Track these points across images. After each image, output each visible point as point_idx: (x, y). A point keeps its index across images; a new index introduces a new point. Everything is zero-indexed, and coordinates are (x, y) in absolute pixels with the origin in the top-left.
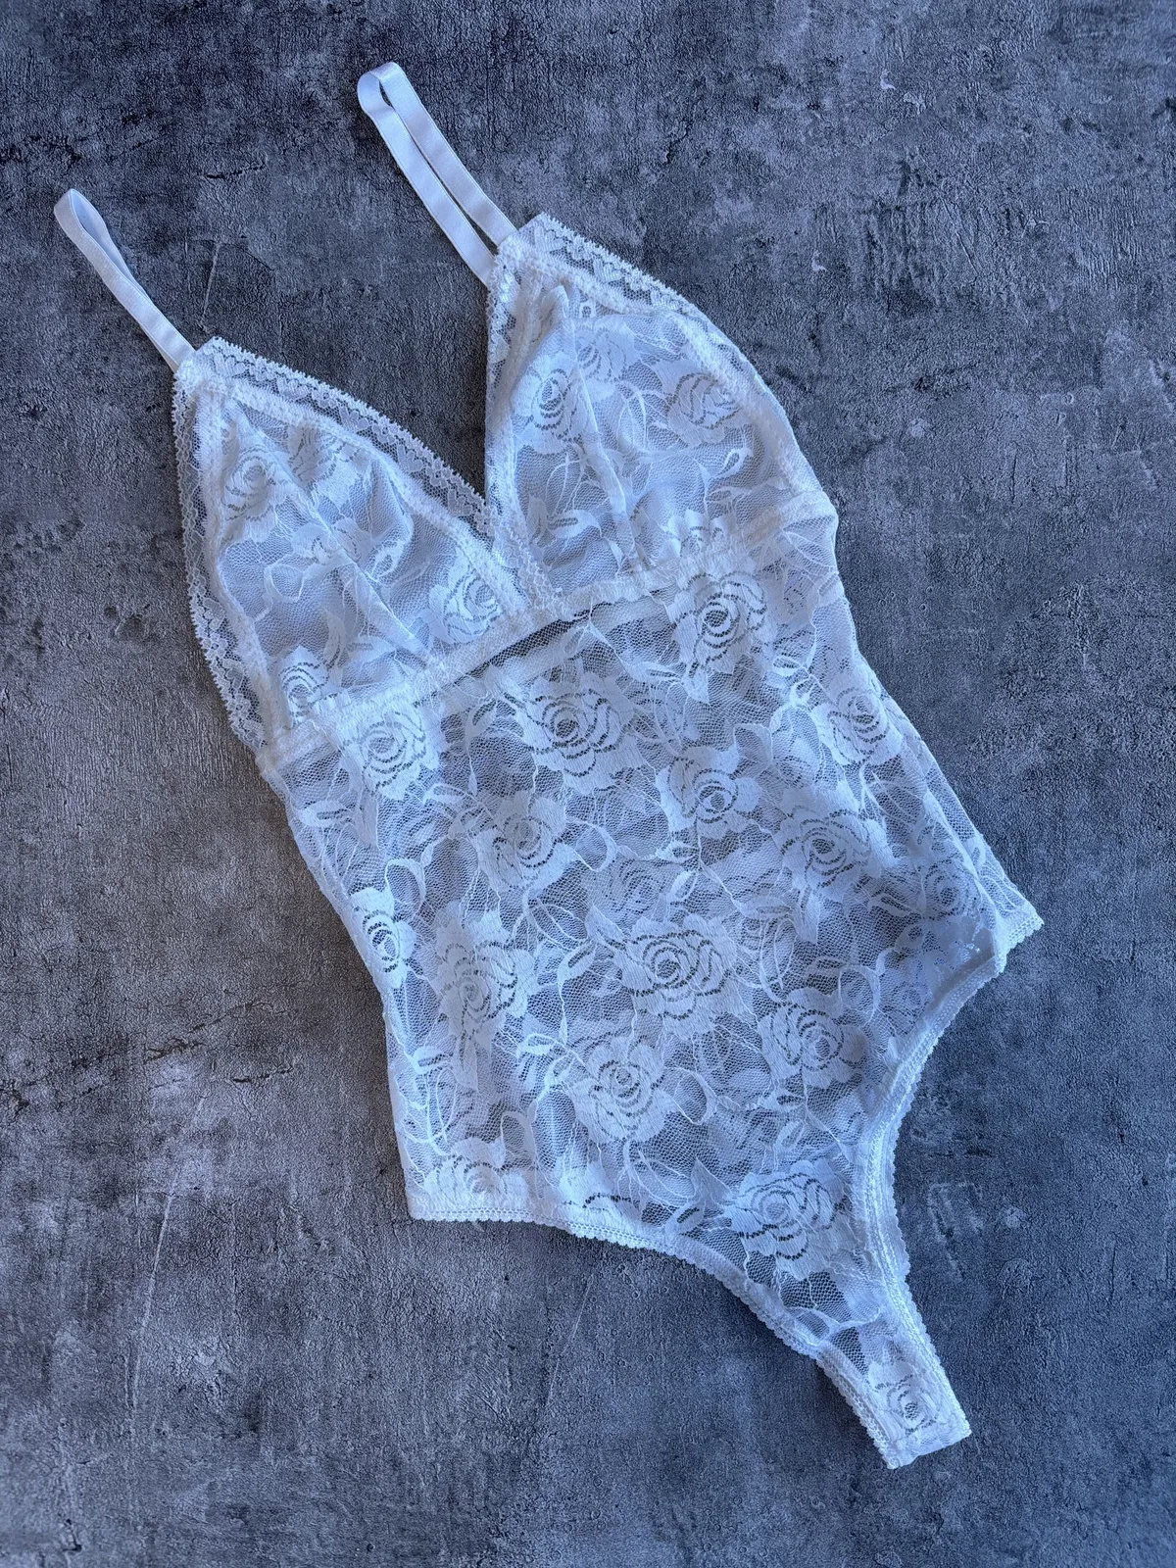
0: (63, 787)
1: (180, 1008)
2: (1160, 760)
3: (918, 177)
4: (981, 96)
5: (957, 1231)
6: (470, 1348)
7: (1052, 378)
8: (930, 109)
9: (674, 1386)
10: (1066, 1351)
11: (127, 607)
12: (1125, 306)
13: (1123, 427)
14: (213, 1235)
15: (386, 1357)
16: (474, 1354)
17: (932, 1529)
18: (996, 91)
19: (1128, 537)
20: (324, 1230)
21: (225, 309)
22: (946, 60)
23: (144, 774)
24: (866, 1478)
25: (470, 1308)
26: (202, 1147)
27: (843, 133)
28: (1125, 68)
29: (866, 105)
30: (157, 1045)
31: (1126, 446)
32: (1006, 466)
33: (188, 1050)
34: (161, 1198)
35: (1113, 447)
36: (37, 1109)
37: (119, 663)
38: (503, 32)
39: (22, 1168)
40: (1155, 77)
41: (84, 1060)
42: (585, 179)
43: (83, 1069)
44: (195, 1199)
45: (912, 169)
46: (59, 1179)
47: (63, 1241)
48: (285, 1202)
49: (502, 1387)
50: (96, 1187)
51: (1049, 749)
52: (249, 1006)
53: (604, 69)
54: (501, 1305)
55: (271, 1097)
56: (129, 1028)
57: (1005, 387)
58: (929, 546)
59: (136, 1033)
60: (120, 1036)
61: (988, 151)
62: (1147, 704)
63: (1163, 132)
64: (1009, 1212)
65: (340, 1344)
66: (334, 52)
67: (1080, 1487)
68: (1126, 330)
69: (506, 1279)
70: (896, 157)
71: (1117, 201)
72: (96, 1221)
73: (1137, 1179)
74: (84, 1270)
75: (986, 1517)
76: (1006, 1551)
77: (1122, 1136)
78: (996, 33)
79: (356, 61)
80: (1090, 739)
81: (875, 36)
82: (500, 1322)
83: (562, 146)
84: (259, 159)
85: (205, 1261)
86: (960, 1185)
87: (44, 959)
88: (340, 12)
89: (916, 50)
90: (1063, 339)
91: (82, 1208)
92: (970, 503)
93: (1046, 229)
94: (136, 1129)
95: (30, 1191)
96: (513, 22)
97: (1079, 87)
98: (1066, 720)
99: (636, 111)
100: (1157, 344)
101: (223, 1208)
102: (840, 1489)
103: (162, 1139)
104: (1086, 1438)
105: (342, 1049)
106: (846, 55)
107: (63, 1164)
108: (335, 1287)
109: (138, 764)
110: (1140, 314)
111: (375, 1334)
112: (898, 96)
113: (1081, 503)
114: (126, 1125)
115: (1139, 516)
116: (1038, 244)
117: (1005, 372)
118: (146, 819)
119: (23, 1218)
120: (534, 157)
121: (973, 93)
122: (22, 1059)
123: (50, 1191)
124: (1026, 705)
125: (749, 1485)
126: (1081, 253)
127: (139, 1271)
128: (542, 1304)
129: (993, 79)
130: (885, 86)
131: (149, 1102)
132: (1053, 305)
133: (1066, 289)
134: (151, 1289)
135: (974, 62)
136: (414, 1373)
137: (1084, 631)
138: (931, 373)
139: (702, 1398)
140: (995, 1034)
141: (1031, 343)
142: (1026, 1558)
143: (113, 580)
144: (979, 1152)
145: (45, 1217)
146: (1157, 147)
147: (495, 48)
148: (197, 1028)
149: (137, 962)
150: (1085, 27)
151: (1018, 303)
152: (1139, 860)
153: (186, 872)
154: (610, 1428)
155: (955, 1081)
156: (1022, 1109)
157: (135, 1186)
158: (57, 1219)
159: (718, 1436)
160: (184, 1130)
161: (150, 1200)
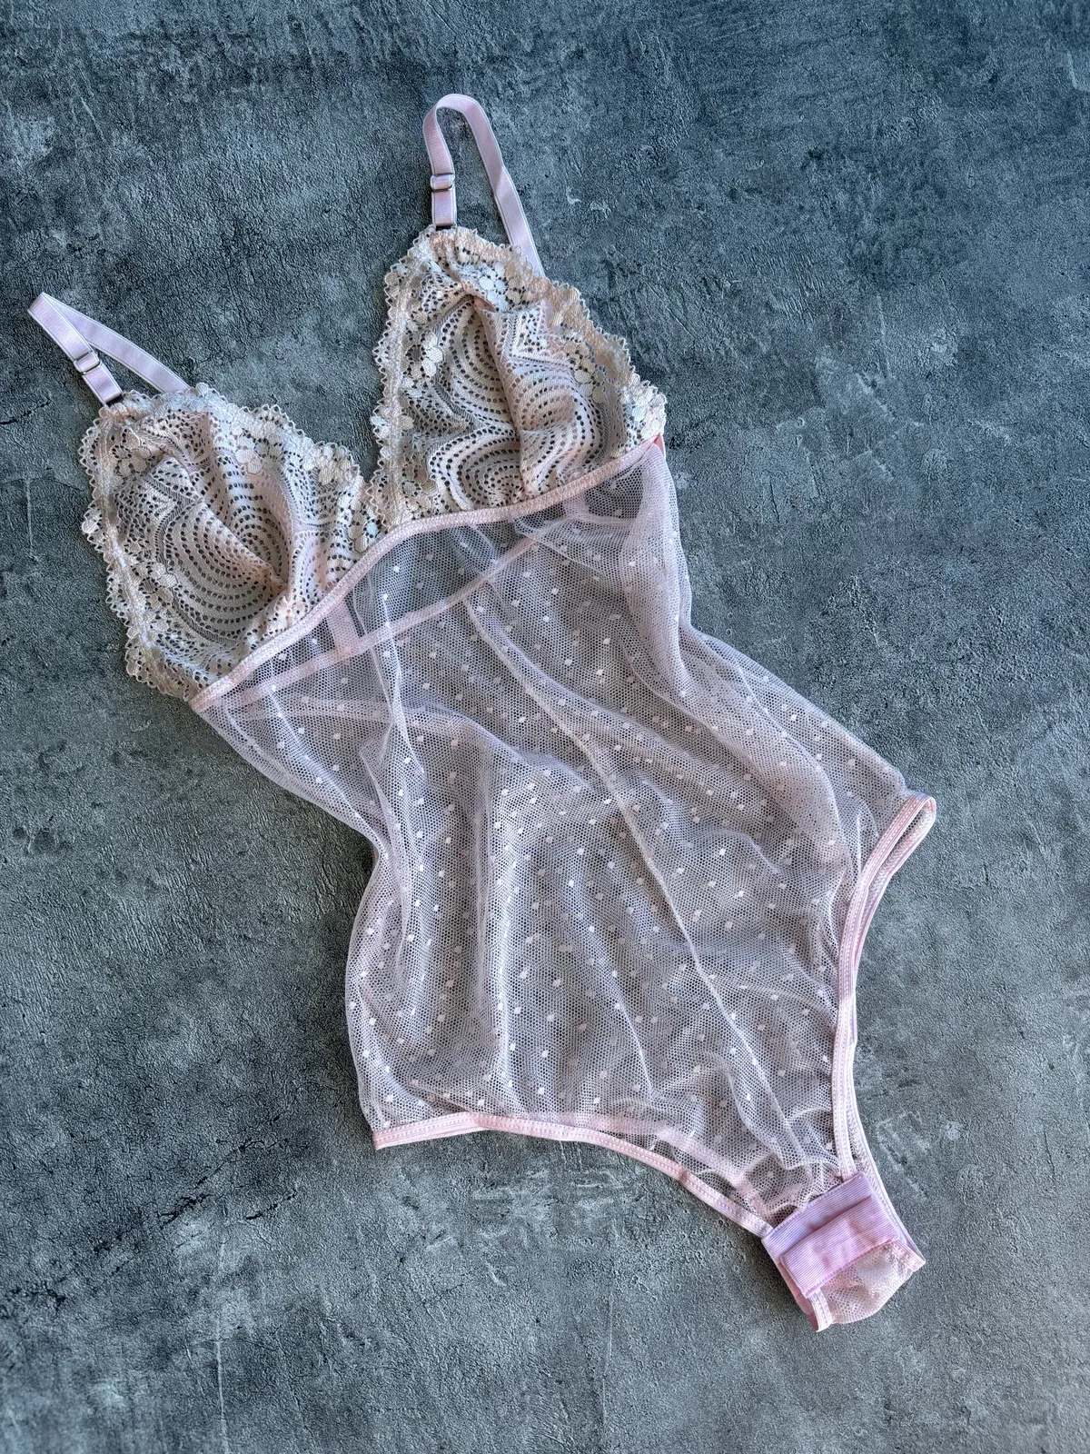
0: (18, 1002)
1: (181, 1169)
2: (962, 706)
3: (621, 269)
4: (654, 189)
5: (910, 1158)
6: (523, 1394)
7: (782, 409)
8: (614, 211)
9: (710, 1371)
10: (1030, 1232)
11: (33, 824)
12: (823, 334)
13: (851, 435)
14: (266, 1364)
15: (452, 1427)
16: (528, 1398)
17: (963, 1422)
18: (665, 182)
19: (883, 525)
20: (364, 1330)
21: (50, 536)
22: (617, 165)
23: (91, 970)
24: (895, 1396)
25: (513, 1358)
26: (233, 1289)
27: (548, 250)
28: (767, 134)
29: (560, 221)
30: (169, 1209)
31: (858, 449)
32: (765, 493)
33: (198, 1205)
34: (209, 1345)
35: (848, 453)
36: (74, 1300)
37: (40, 876)
38: (230, 233)
39: (76, 1357)
40: (794, 135)
41: (105, 1243)
42: (337, 342)
43: (106, 1252)
44: (240, 1337)
45: (615, 265)
46: (111, 1356)
47: (132, 1411)
48: (323, 1317)
49: (560, 1420)
50: (148, 1353)
51: (868, 722)
52: (242, 1148)
53: (328, 245)
54: (539, 1346)
55: (283, 1223)
56: (138, 1201)
57: (745, 427)
58: (719, 579)
59: (146, 1204)
60: (132, 1211)
61: (673, 234)
62: (939, 662)
63: (814, 180)
64: (948, 1127)
65: (406, 1428)
66: (85, 287)
67: (1075, 1345)
68: (830, 354)
69: (537, 1321)
70: (598, 258)
71: (792, 247)
72: (157, 1384)
73: (1044, 1065)
74: (158, 1431)
75: (1005, 1397)
76: (1031, 1421)
77: (1022, 1033)
78: (652, 132)
79: (107, 289)
80: (900, 704)
81: (552, 161)
82: (543, 1362)
83: (310, 320)
84: (43, 396)
85: (266, 1390)
86: (901, 1117)
87: (42, 1163)
88: (80, 249)
89: (589, 163)
90: (781, 374)
91: (141, 1376)
92: (744, 533)
93: (740, 286)
94: (170, 1290)
95: (90, 1375)
96: (237, 222)
97: (734, 160)
98: (875, 693)
99: (366, 273)
100: (859, 359)
101: (268, 1338)
102: (876, 1413)
103: (196, 1293)
104: (1068, 1301)
105: (335, 1162)
106: (532, 183)
107: (113, 1342)
108: (388, 1379)
109: (82, 961)
110: (838, 337)
111: (436, 1409)
112: (585, 206)
113: (836, 508)
114: (160, 1289)
115: (887, 505)
116: (737, 300)
117: (741, 414)
118: (103, 1009)
119: (90, 1402)
120: (289, 335)
121: (647, 188)
122: (47, 1260)
123: (108, 1370)
124: (838, 690)
125: (797, 1435)
126: (775, 299)
127: (209, 1417)
128: (575, 1334)
129: (660, 172)
130: (572, 201)
131: (175, 1262)
132: (764, 348)
133: (771, 332)
134: (224, 1430)
135: (641, 162)
136: (480, 1433)
137: (869, 614)
138: (680, 430)
139: (736, 1372)
140: (893, 978)
141: (756, 384)
142: (1049, 1421)
143: (13, 804)
144: (908, 1083)
145: (110, 1394)
146: (812, 194)
147: (228, 249)
148: (201, 1182)
149: (130, 1140)
150: (725, 107)
151: (735, 354)
152: (969, 795)
153: (152, 1045)
154: (665, 1425)
155: (871, 1029)
156: (934, 1036)
157: (184, 1343)
158: (121, 1394)
159: (759, 1402)
160: (214, 1279)
161: (200, 1350)
